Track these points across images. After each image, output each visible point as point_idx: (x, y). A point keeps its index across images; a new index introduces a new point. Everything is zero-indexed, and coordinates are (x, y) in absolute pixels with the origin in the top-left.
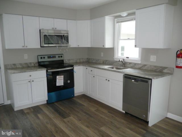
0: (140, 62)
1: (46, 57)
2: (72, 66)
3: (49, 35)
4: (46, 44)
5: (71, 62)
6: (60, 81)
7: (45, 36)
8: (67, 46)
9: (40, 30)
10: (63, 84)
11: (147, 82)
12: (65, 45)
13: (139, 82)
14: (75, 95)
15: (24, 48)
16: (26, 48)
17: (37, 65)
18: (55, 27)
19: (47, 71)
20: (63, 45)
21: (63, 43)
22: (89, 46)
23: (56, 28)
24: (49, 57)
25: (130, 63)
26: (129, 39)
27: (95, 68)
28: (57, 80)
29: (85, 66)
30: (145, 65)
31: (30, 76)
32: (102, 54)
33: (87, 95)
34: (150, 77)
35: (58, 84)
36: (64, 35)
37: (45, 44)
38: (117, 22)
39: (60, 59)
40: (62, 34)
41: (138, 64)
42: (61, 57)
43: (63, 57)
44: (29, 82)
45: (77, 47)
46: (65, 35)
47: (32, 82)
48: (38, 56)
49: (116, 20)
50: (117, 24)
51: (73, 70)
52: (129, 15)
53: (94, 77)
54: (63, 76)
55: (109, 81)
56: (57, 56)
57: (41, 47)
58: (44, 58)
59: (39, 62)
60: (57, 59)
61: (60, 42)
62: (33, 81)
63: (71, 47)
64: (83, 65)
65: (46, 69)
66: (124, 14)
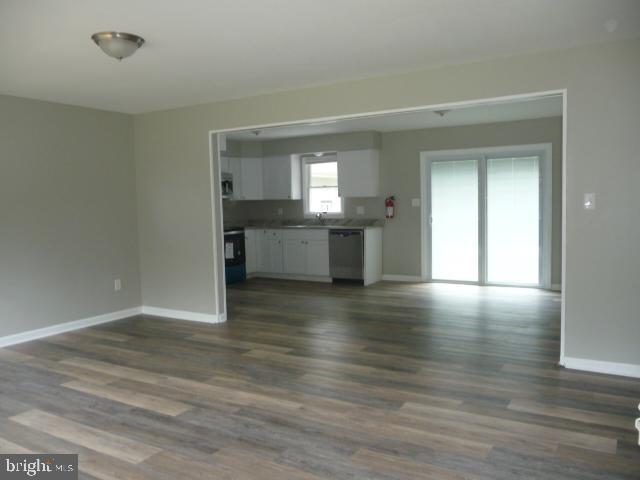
0: (343, 217)
10: (233, 257)
11: (359, 234)
13: (350, 236)
26: (325, 187)
29: (261, 228)
30: (351, 220)
32: (280, 212)
34: (362, 228)
45: (243, 199)
50: (306, 166)
51: (243, 234)
52: (325, 155)
53: (279, 242)
54: (232, 244)
55: (307, 243)
64: (257, 228)
66: (319, 154)
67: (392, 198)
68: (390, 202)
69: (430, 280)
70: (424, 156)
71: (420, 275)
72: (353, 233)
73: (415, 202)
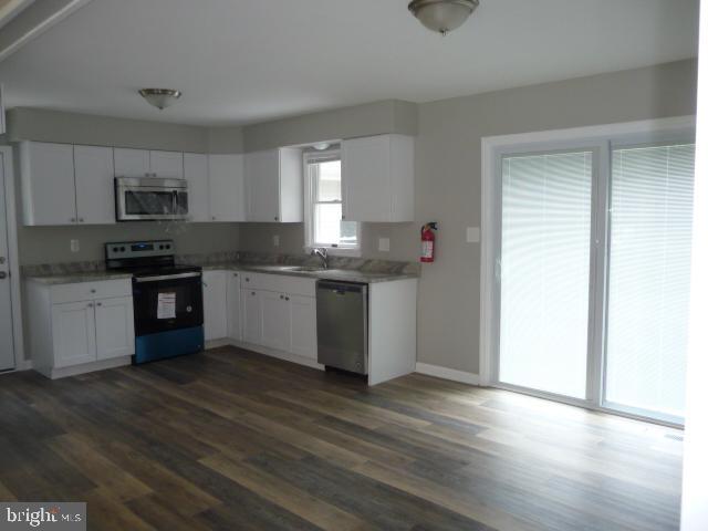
0: (359, 255)
1: (128, 247)
2: (198, 269)
3: (138, 192)
4: (131, 213)
5: (194, 262)
6: (166, 307)
7: (128, 193)
8: (183, 220)
9: (115, 180)
10: (173, 316)
11: (359, 290)
12: (178, 216)
13: (346, 293)
14: (207, 347)
15: (75, 223)
16: (80, 223)
17: (103, 268)
18: (154, 171)
19: (134, 281)
20: (173, 217)
21: (172, 211)
22: (242, 219)
23: (155, 175)
24: (134, 248)
25: (340, 258)
27: (255, 271)
28: (160, 305)
29: (232, 269)
30: (370, 261)
31: (93, 291)
32: (276, 240)
33: (237, 345)
34: (365, 280)
35: (160, 316)
36: (175, 192)
37: (127, 213)
38: (309, 162)
39: (166, 252)
40: (171, 190)
41: (356, 259)
42: (168, 247)
43: (172, 248)
44: (91, 305)
45: (211, 221)
46: (178, 190)
47: (97, 308)
48: (106, 245)
49: (306, 155)
50: (309, 166)
51: (199, 280)
53: (253, 293)
54: (173, 295)
55: (287, 299)
56: (156, 246)
57: (117, 220)
58: (123, 249)
59: (107, 261)
60: (156, 252)
61: (166, 209)
62: (99, 304)
63: (194, 221)
64: (226, 269)
65: (132, 275)
66: (322, 146)
67: (432, 225)
68: (429, 233)
69: (494, 385)
70: (488, 145)
71: (476, 371)
72: (351, 290)
73: (471, 235)
